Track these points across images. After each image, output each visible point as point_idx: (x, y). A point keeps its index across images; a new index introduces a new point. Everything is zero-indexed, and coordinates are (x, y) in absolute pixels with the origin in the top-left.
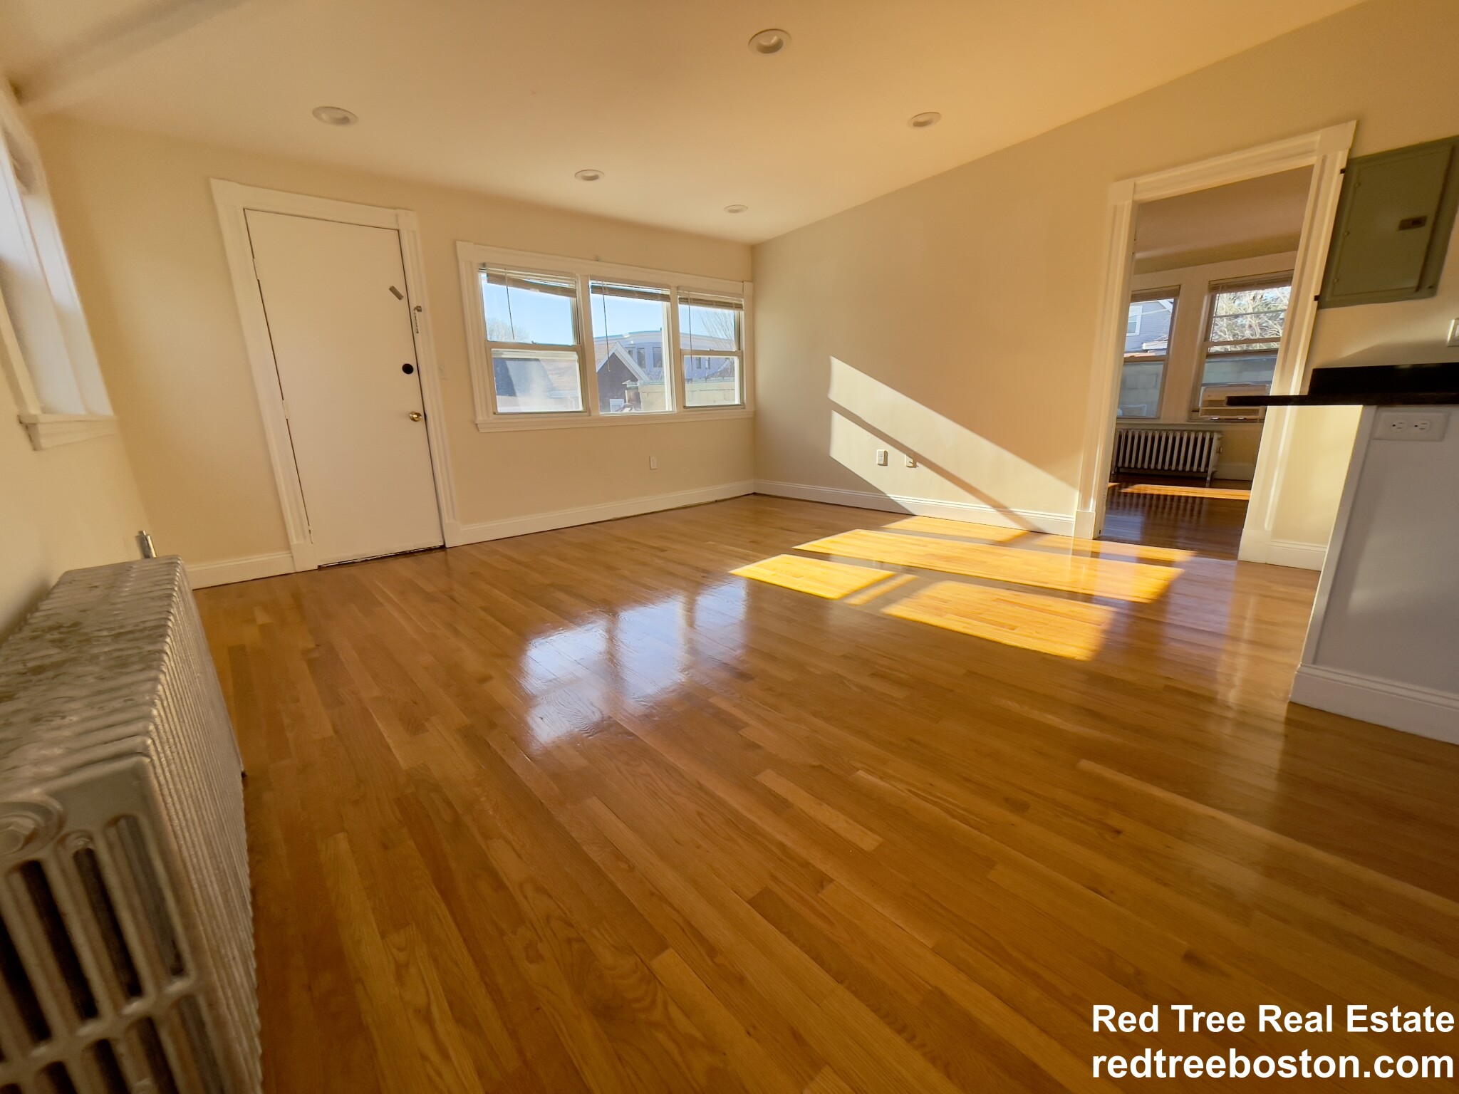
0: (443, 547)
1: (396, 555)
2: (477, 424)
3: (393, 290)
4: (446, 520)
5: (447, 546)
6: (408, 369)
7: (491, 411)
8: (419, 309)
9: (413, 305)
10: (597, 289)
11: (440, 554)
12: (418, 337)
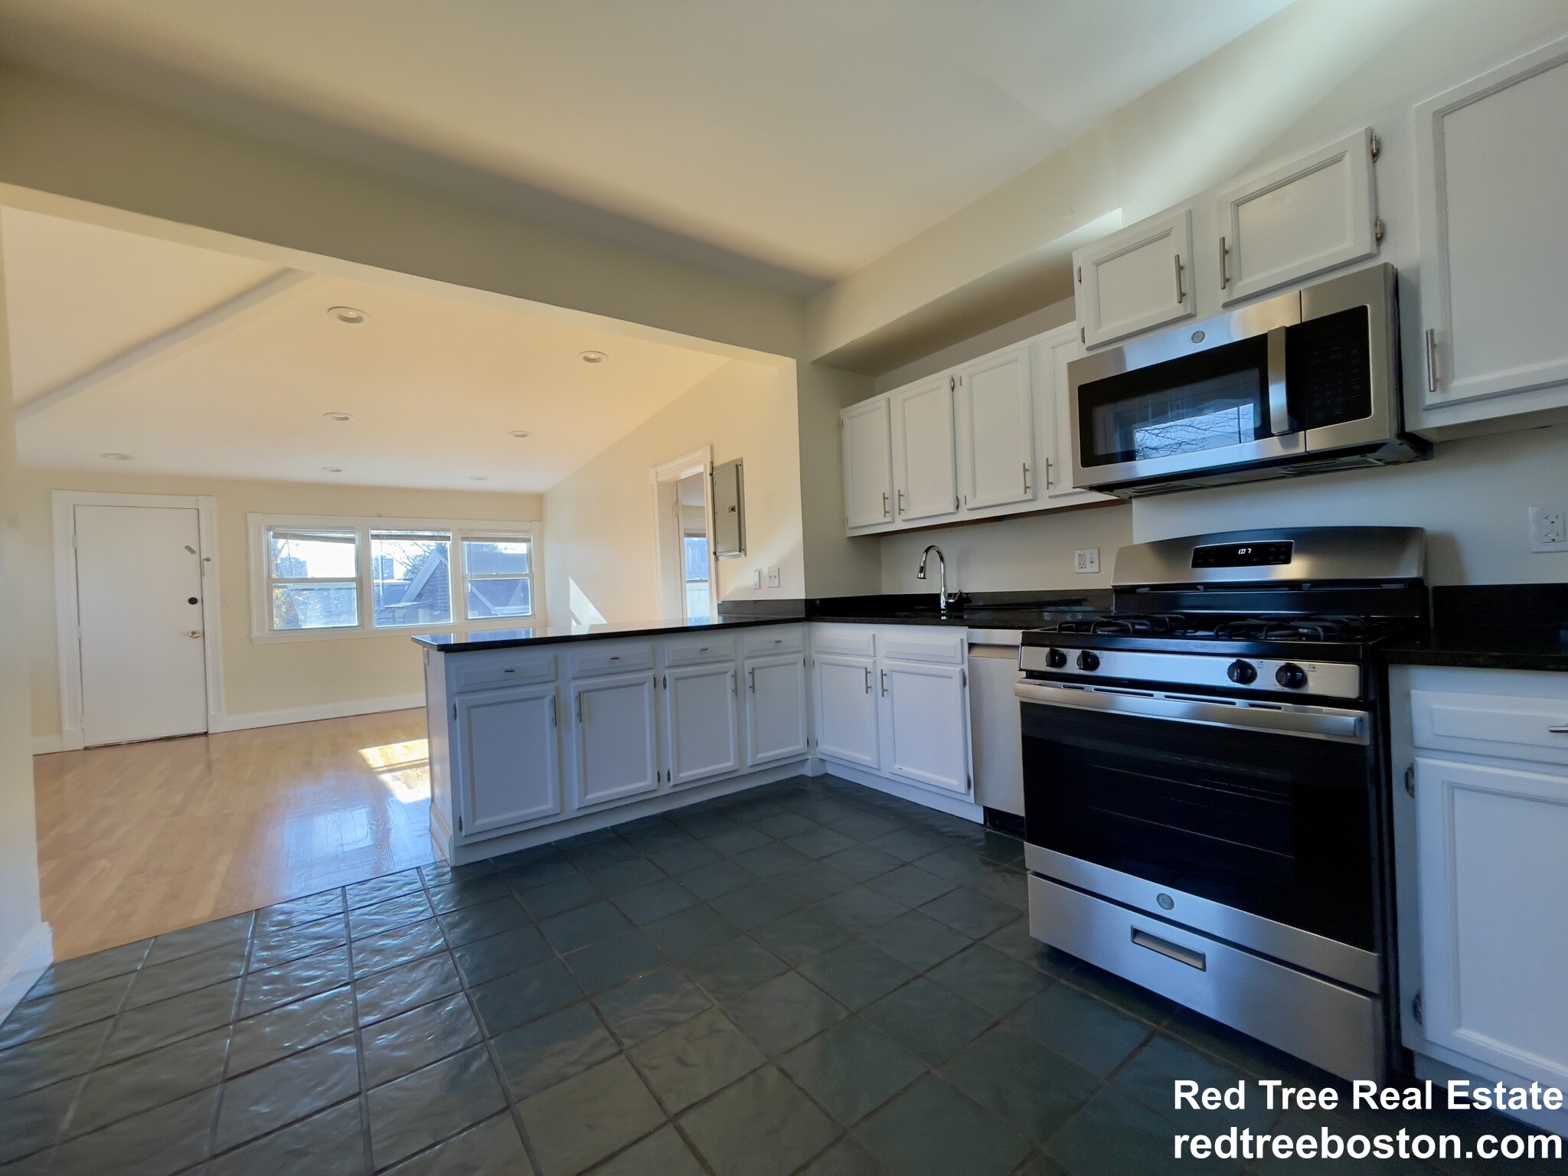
0: (206, 734)
1: (160, 739)
2: (251, 639)
3: (188, 548)
4: (212, 712)
5: (209, 732)
6: (193, 601)
7: (267, 628)
8: (208, 560)
9: (204, 556)
10: (376, 537)
11: (203, 739)
12: (205, 579)
